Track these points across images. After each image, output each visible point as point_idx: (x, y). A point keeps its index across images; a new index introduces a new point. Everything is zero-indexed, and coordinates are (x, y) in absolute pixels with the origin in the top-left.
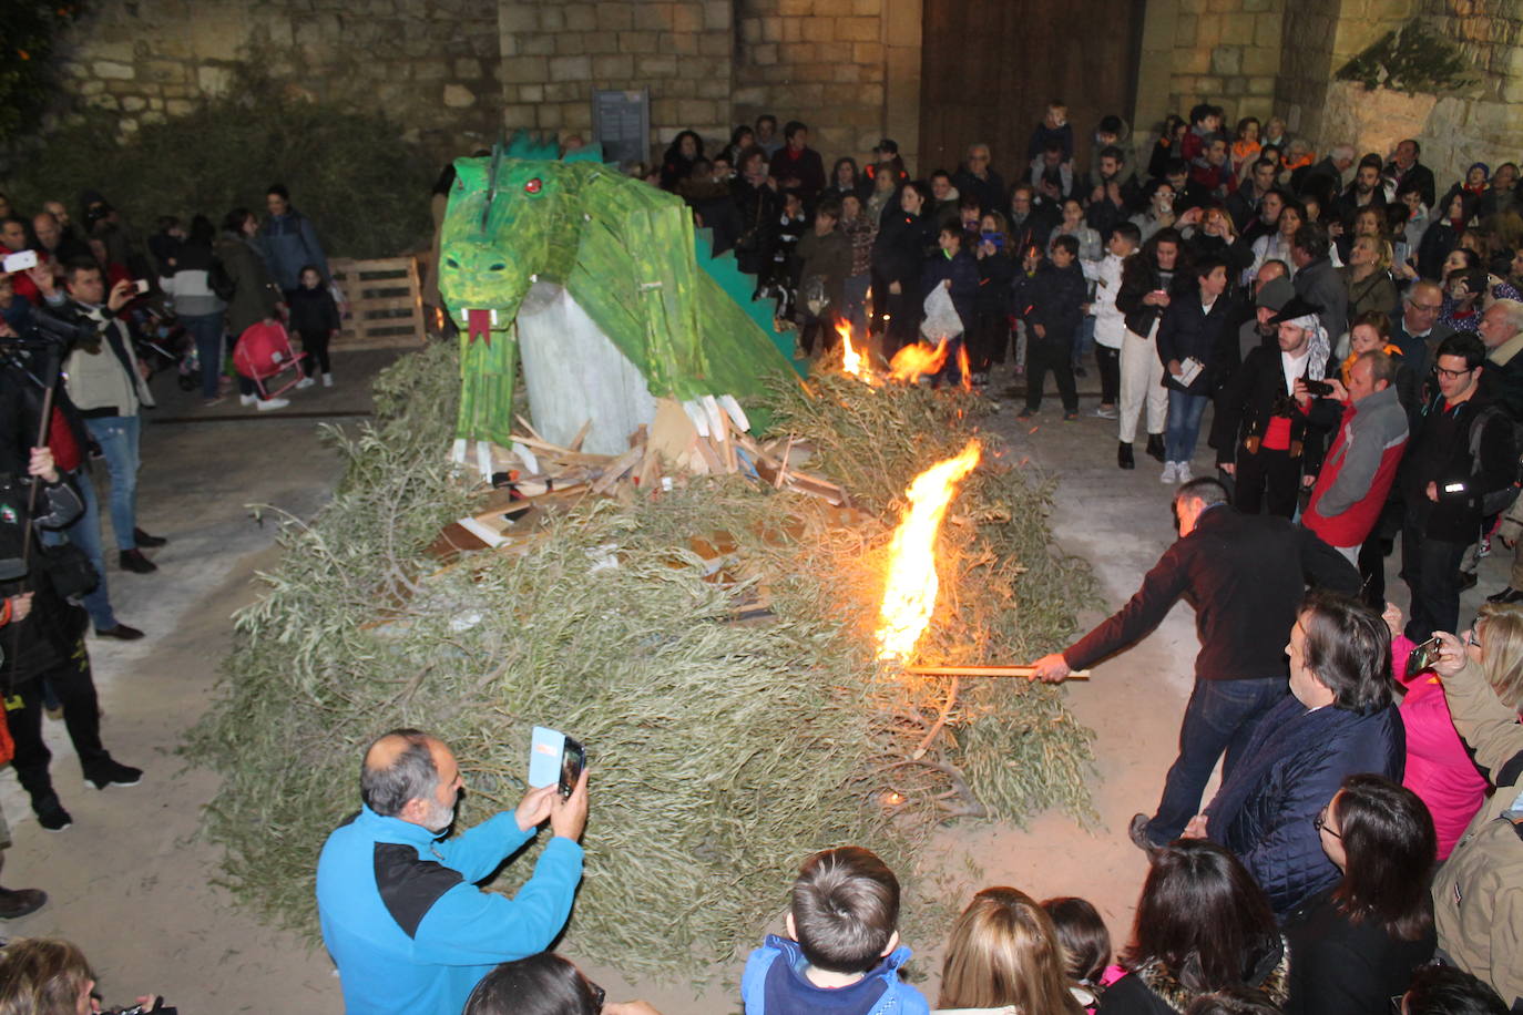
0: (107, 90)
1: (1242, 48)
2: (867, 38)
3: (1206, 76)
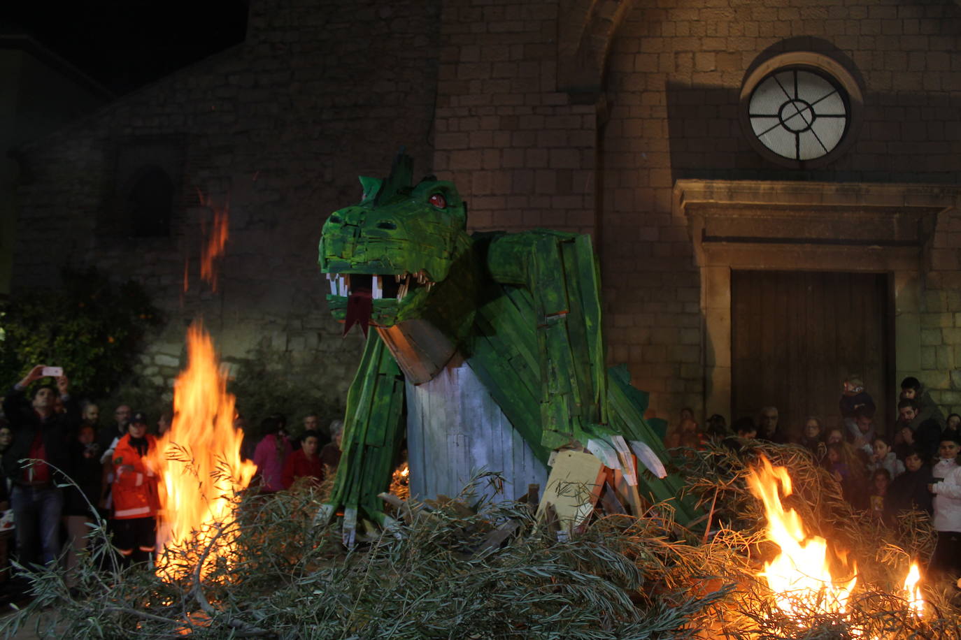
0: (159, 373)
2: (691, 361)
3: (947, 390)
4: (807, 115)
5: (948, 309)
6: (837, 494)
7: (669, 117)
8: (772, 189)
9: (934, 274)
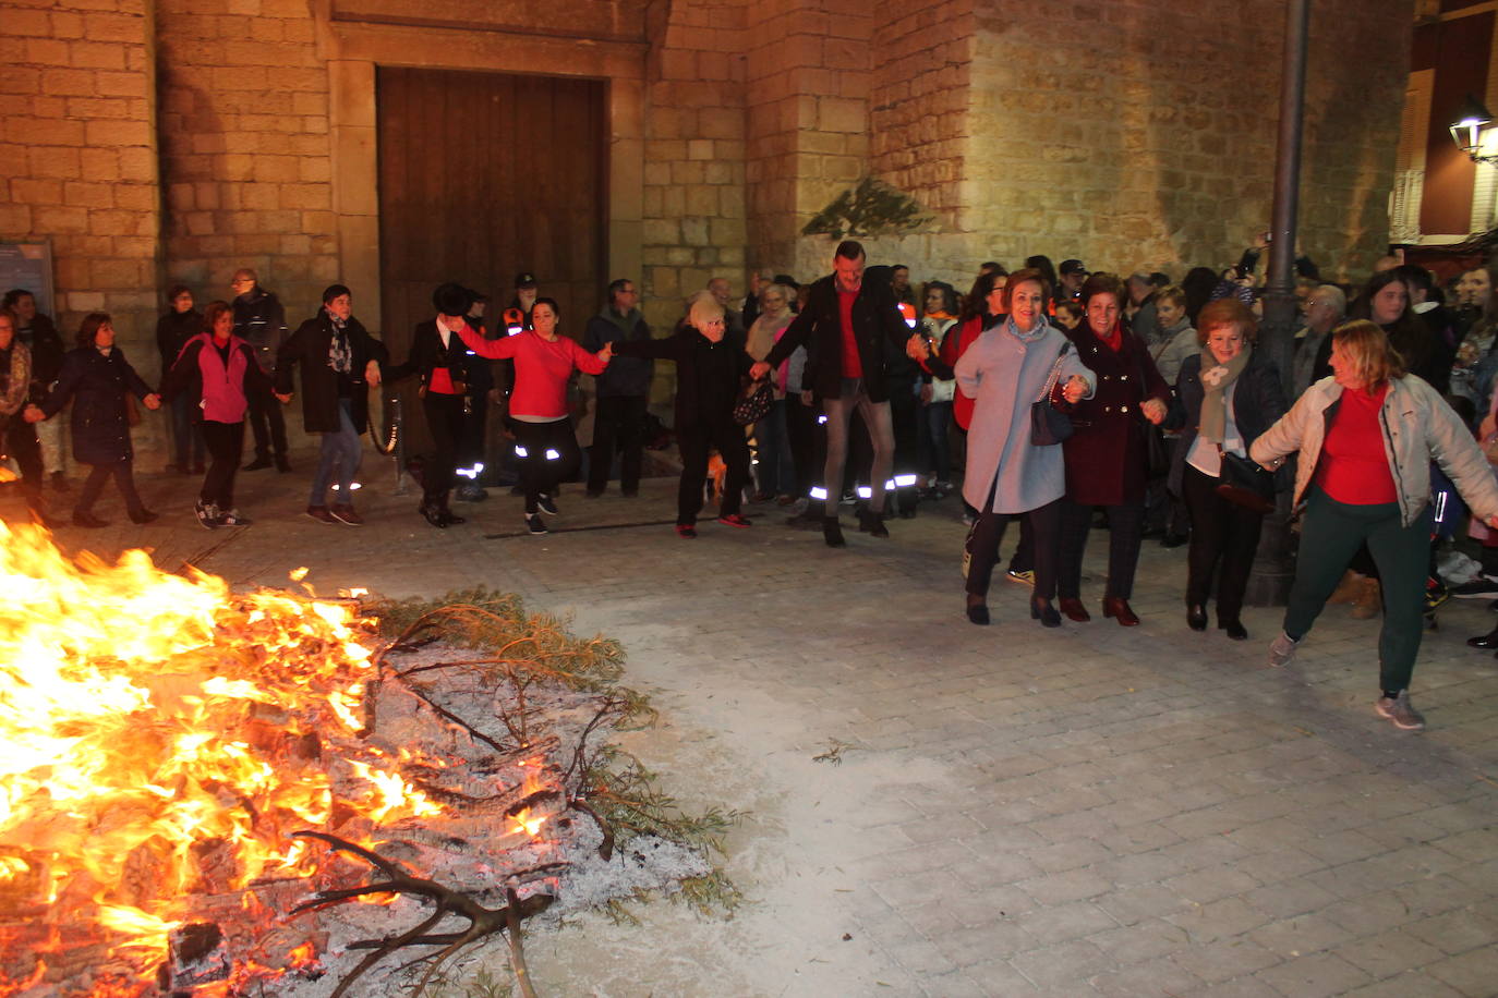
1: (708, 219)
2: (319, 207)
3: (677, 246)
5: (680, 135)
9: (665, 84)
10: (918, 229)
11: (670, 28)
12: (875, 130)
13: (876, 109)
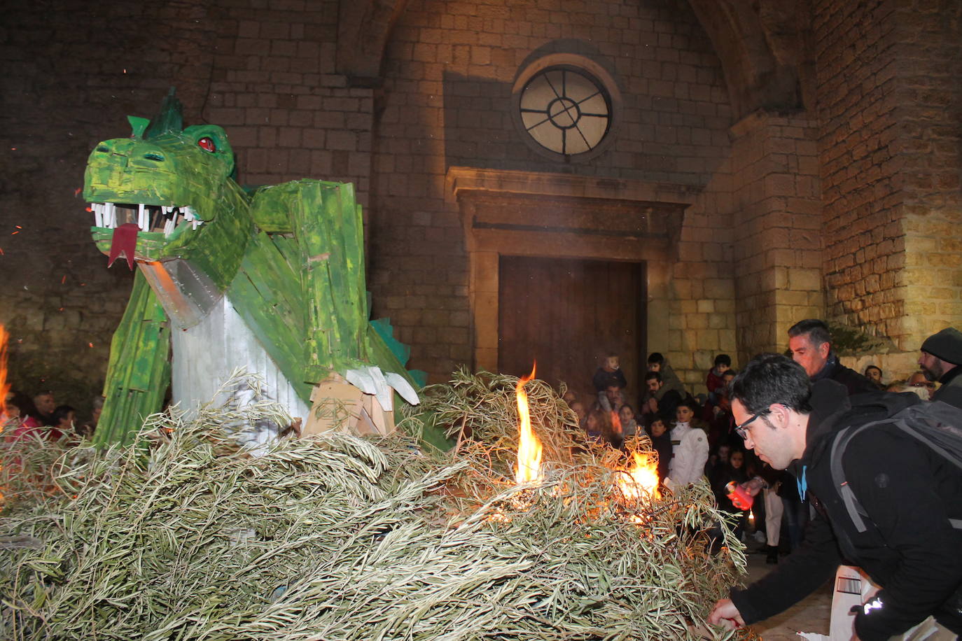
1: (712, 352)
3: (691, 370)
4: (573, 112)
5: (692, 297)
6: (574, 422)
7: (445, 107)
8: (539, 179)
9: (680, 264)
10: (870, 352)
11: (683, 228)
12: (828, 288)
13: (827, 275)
